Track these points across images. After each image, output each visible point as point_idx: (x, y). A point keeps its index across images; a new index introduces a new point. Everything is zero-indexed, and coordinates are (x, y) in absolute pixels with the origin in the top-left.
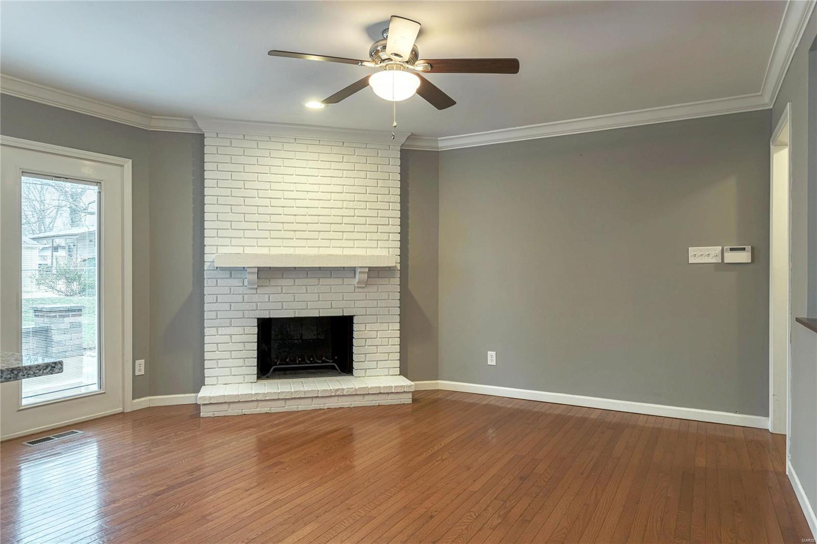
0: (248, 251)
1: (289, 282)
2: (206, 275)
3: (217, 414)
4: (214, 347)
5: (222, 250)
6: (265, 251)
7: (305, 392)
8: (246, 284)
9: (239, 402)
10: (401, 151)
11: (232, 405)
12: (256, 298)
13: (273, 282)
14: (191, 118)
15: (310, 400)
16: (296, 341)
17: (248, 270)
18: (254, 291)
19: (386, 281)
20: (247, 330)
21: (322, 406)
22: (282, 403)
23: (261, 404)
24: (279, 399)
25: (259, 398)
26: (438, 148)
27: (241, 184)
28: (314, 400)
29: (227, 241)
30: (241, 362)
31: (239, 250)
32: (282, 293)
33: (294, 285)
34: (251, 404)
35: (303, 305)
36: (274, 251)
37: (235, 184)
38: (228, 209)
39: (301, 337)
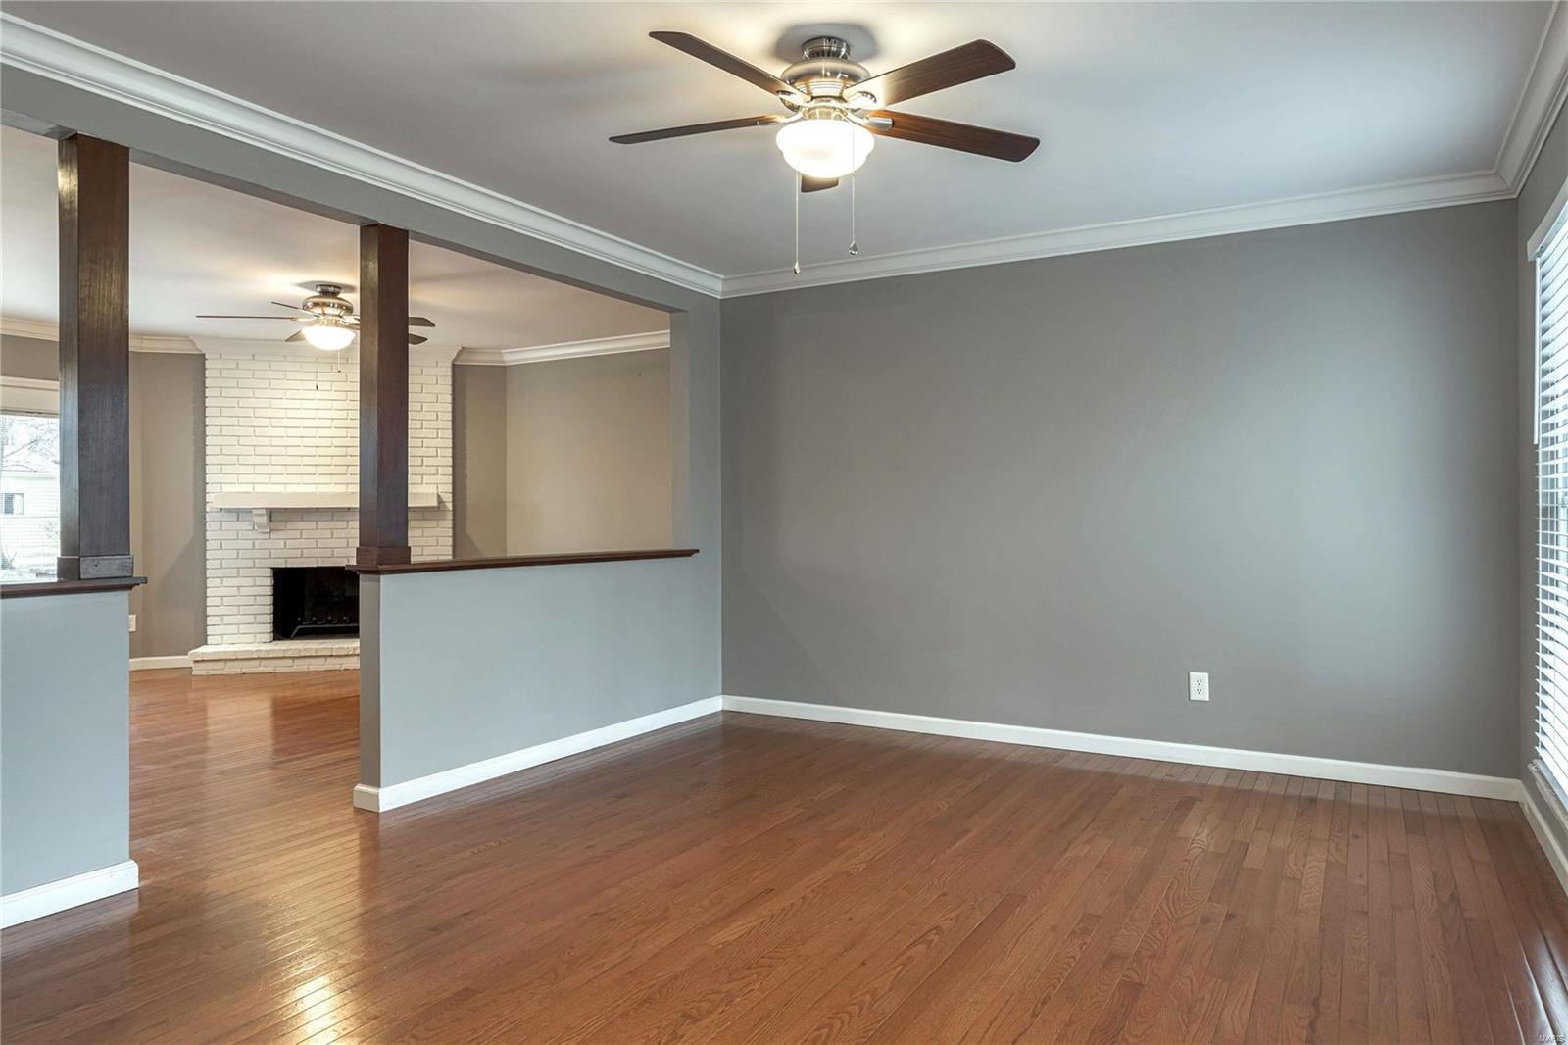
0: (259, 489)
1: (311, 525)
2: (208, 517)
3: (211, 673)
4: (218, 601)
5: (227, 489)
6: (280, 489)
7: (316, 650)
8: (256, 528)
9: (237, 659)
10: (454, 366)
11: (229, 663)
12: (269, 544)
13: (290, 526)
14: (186, 338)
15: (323, 659)
16: (337, 599)
17: (254, 511)
18: (267, 536)
19: (433, 523)
20: (258, 582)
21: (337, 667)
22: (289, 662)
23: (263, 662)
24: (284, 657)
25: (261, 656)
26: (503, 362)
27: (250, 412)
28: (329, 659)
29: (233, 478)
30: (251, 619)
31: (249, 488)
32: (301, 538)
33: (316, 529)
34: (252, 662)
35: (329, 553)
36: (291, 489)
37: (240, 412)
38: (234, 441)
39: (343, 594)
